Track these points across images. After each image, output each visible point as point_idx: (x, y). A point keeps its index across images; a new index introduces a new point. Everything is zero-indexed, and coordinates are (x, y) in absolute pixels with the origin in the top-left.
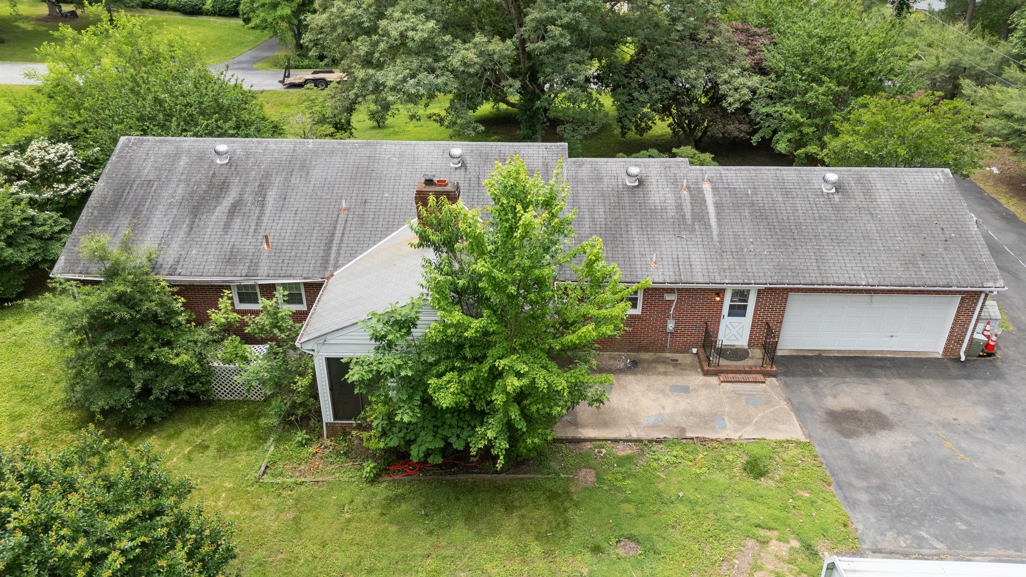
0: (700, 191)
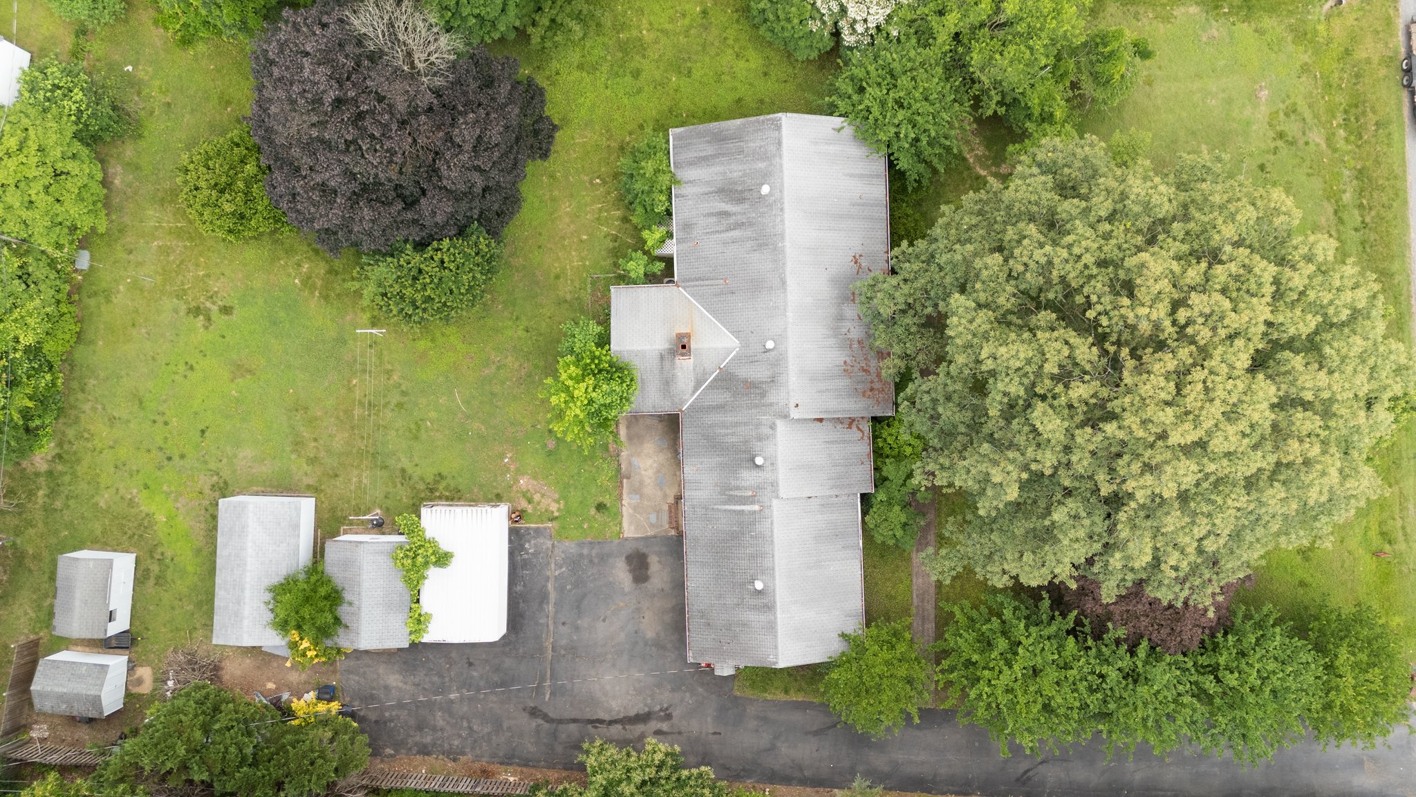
0: (753, 503)
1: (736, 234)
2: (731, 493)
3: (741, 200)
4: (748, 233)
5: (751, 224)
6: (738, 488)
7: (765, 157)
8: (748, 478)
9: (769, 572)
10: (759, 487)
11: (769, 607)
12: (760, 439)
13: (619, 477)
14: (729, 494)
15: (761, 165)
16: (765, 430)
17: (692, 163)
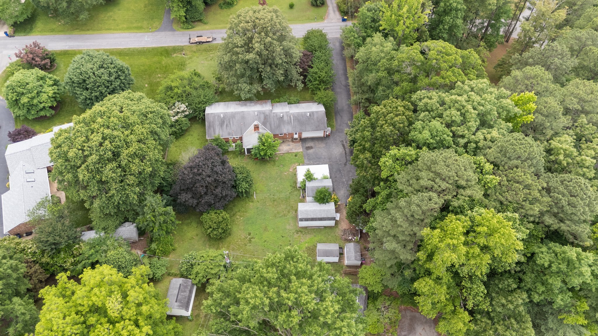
1: (231, 122)
3: (224, 122)
4: (231, 120)
5: (229, 119)
6: (288, 120)
7: (215, 116)
8: (285, 118)
9: (306, 113)
10: (287, 116)
11: (313, 113)
12: (277, 116)
13: (288, 153)
14: (289, 122)
15: (216, 117)
16: (275, 115)
17: (215, 133)
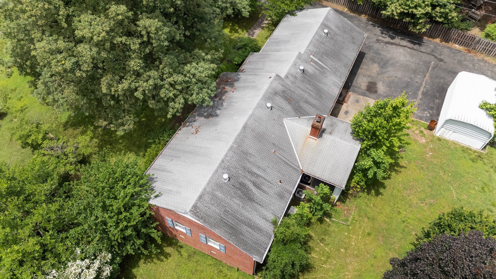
0: (312, 59)
1: (255, 170)
2: (320, 69)
4: (249, 165)
5: (245, 168)
6: (316, 69)
7: (214, 197)
8: (310, 69)
9: (319, 32)
10: (306, 62)
12: (296, 78)
15: (219, 194)
16: (291, 78)
17: (259, 229)
